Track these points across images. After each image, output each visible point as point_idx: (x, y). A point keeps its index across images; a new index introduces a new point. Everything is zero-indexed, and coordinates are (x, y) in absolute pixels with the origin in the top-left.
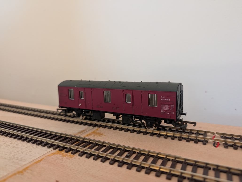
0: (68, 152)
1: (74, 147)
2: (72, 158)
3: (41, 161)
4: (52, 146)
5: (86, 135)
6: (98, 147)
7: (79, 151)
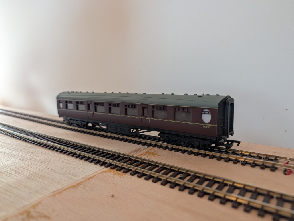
0: (119, 170)
1: (126, 166)
2: (123, 176)
3: (93, 178)
4: (104, 164)
5: (139, 154)
6: (151, 167)
7: (131, 170)
